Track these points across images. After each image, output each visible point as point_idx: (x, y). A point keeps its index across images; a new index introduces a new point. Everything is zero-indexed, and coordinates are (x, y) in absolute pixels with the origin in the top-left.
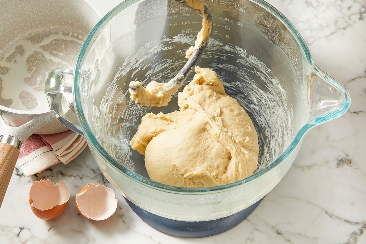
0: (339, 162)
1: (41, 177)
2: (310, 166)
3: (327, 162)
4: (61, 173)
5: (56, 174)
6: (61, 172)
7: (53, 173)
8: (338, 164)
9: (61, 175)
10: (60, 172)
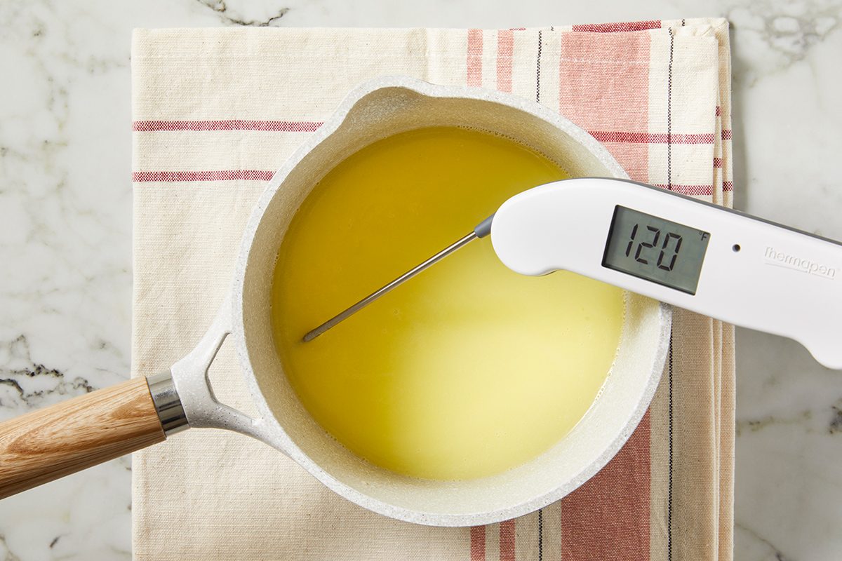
0: (837, 416)
1: (30, 393)
2: (759, 423)
3: (807, 414)
4: (84, 386)
5: (71, 387)
6: (86, 382)
7: (64, 385)
8: (834, 424)
9: (85, 390)
10: (82, 382)
